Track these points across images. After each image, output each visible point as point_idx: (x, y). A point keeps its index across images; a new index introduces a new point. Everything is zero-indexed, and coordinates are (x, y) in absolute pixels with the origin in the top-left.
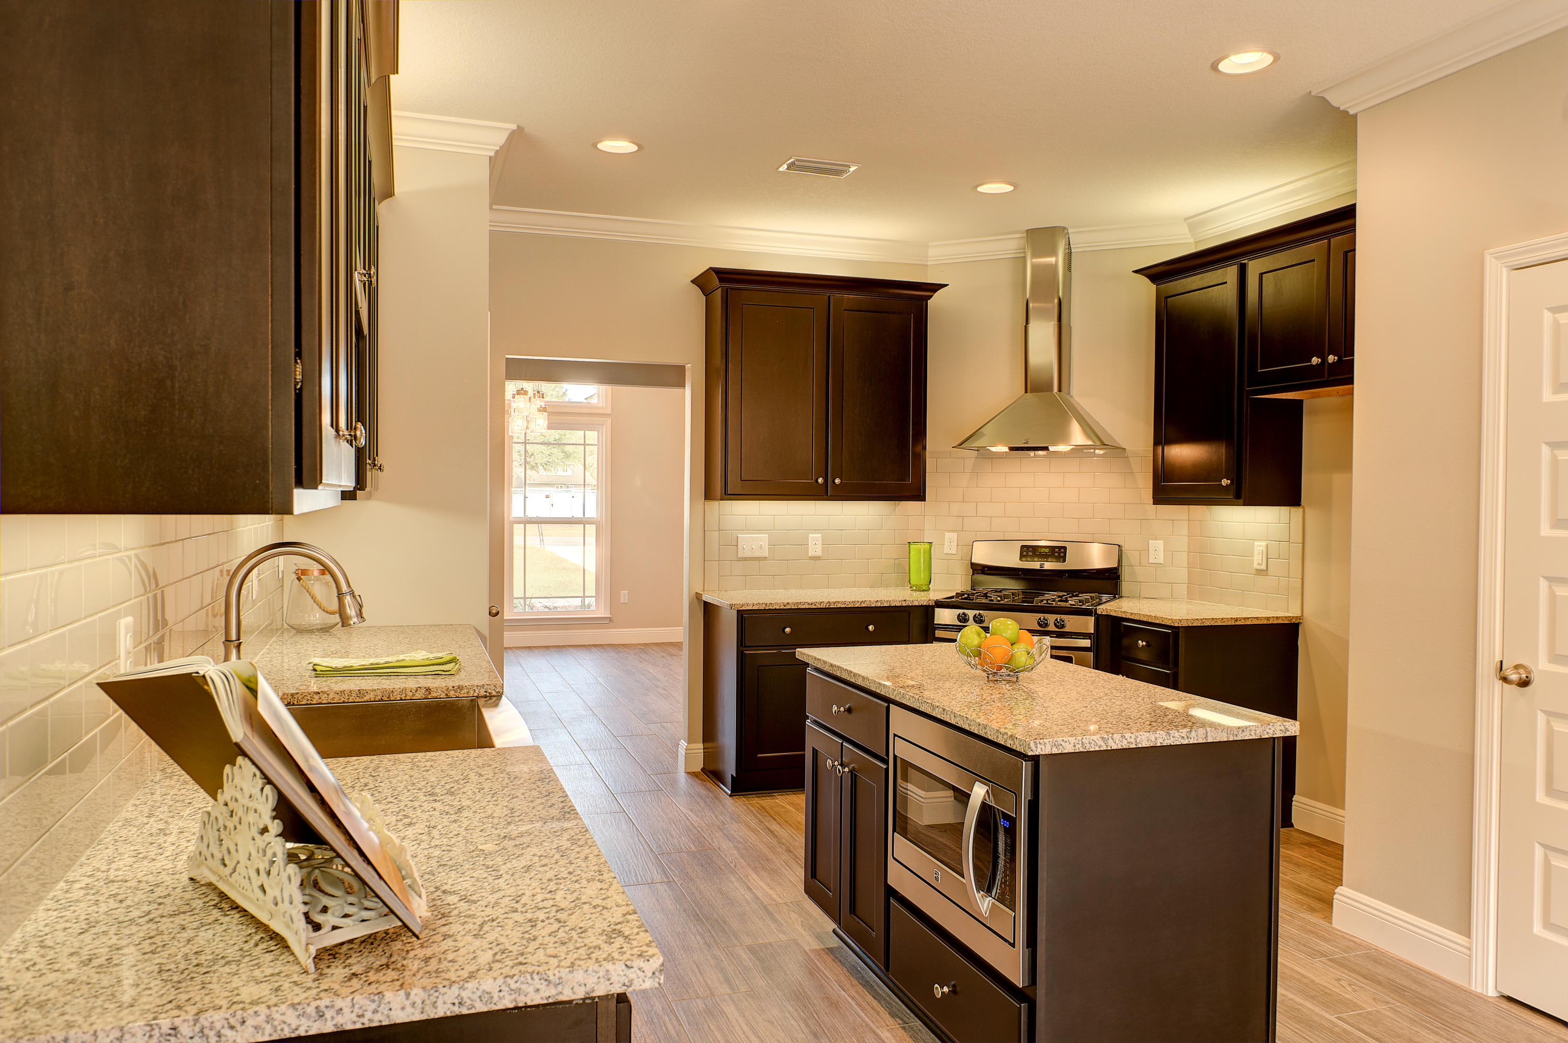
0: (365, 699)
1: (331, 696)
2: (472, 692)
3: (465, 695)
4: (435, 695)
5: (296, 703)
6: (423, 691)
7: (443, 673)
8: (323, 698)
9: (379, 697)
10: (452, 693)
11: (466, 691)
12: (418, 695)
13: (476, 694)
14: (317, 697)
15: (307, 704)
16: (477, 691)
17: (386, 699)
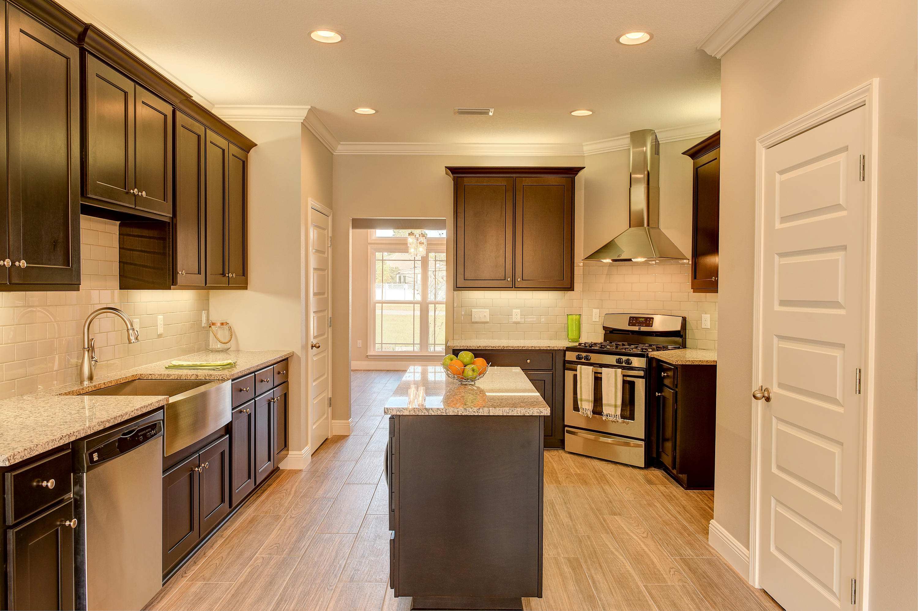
0: (170, 378)
1: (156, 376)
2: (216, 377)
3: (213, 379)
4: (200, 378)
5: (142, 378)
6: (195, 376)
7: (216, 369)
8: (153, 377)
9: (176, 378)
10: (207, 378)
11: (213, 377)
12: (193, 378)
13: (218, 379)
14: (150, 376)
15: (146, 379)
16: (218, 377)
17: (179, 379)
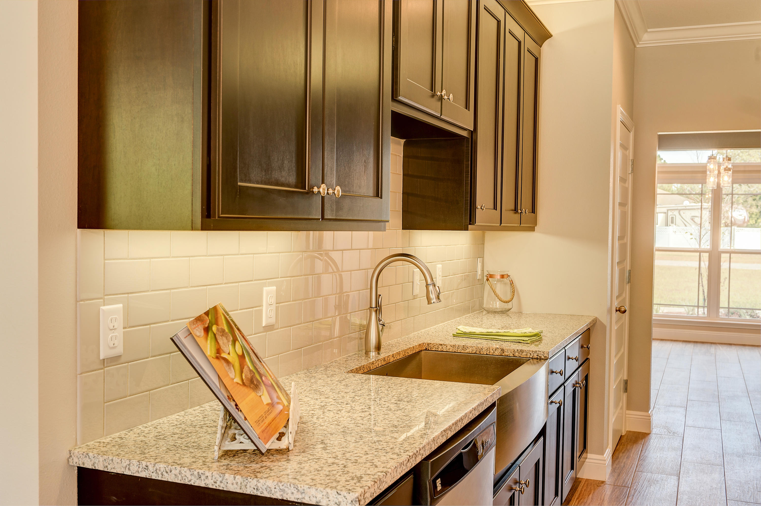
0: (467, 351)
1: (448, 348)
2: (529, 355)
3: (525, 356)
4: (507, 354)
5: (430, 349)
6: (500, 350)
7: (523, 342)
8: (444, 348)
9: (475, 352)
10: (517, 354)
11: (525, 353)
12: (497, 353)
13: (531, 357)
14: (440, 347)
15: (435, 351)
16: (532, 354)
17: (478, 353)
